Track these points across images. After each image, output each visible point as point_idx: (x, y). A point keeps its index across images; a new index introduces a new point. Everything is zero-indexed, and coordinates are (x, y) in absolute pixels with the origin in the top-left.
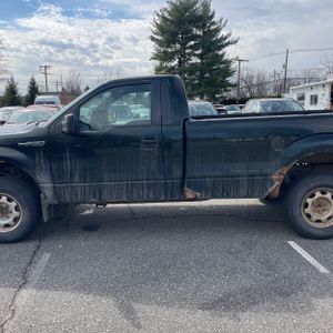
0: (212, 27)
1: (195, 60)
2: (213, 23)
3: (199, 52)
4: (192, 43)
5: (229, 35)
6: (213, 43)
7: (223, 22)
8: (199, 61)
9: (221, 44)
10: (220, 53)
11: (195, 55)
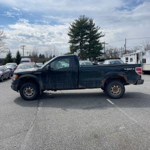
0: (94, 30)
1: (87, 43)
2: (94, 28)
3: (88, 40)
4: (86, 36)
5: (101, 33)
6: (94, 36)
7: (98, 28)
8: (88, 44)
9: (98, 37)
10: (97, 40)
11: (87, 41)
